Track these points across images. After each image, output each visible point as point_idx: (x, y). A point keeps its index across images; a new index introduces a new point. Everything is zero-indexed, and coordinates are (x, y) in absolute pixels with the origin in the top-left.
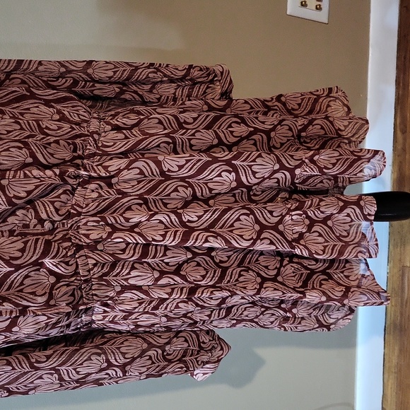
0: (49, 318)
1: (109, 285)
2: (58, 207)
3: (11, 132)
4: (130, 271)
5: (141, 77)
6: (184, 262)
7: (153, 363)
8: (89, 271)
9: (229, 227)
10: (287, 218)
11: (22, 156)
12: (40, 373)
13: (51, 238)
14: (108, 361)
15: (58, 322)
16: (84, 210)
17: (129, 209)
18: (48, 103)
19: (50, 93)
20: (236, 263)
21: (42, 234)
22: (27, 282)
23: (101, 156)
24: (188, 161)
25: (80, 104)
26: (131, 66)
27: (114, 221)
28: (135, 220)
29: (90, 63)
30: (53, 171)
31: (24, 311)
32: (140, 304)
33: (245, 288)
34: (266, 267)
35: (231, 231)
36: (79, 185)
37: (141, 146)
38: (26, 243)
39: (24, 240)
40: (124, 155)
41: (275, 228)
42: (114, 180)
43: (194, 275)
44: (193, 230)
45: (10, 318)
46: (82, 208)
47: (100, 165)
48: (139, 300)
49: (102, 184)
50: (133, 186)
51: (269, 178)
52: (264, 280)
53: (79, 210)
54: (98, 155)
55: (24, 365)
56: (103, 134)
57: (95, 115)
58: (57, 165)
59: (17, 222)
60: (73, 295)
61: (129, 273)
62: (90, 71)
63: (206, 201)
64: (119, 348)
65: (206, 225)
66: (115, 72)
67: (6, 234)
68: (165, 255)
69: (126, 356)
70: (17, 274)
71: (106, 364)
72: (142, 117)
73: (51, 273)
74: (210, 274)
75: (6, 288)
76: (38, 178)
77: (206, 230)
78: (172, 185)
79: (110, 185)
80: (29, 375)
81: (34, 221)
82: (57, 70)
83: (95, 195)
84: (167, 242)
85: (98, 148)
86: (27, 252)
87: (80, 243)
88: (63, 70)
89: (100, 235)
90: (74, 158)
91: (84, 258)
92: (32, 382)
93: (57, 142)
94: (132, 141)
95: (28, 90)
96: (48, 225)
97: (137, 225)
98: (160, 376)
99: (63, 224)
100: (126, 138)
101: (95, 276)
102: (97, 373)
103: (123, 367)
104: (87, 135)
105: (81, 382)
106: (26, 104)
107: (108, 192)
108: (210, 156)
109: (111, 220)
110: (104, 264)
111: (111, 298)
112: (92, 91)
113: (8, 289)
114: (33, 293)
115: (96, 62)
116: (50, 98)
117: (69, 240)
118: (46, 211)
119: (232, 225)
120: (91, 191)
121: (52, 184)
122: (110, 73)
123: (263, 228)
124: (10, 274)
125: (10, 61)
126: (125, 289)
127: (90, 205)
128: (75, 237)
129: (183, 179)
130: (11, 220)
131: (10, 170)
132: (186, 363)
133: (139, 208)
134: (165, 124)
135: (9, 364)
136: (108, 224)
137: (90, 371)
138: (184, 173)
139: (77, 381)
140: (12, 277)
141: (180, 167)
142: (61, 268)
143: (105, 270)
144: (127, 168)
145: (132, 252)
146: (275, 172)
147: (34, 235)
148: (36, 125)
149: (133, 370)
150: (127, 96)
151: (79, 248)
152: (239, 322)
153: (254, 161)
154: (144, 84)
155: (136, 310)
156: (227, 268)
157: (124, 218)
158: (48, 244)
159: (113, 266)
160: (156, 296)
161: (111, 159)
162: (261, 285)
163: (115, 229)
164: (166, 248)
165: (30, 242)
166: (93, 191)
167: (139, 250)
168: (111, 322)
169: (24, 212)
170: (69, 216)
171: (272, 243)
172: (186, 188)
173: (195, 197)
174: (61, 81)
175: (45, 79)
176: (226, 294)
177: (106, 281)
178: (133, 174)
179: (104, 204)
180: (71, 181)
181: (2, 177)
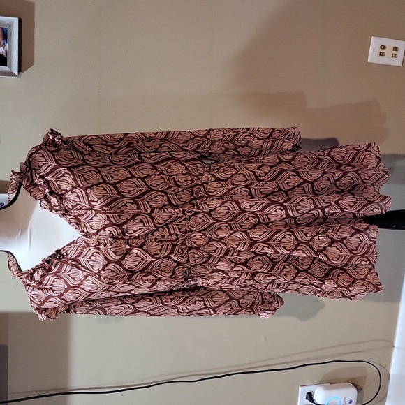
1: (205, 268)
2: (180, 228)
3: (159, 184)
6: (250, 258)
7: (232, 308)
8: (195, 261)
9: (278, 241)
10: (316, 238)
11: (163, 201)
12: (167, 307)
13: (175, 243)
14: (205, 304)
16: (194, 229)
17: (220, 228)
18: (181, 162)
19: (183, 157)
20: (284, 260)
21: (171, 241)
22: (162, 265)
23: (207, 197)
24: (256, 203)
25: (199, 162)
26: (234, 132)
27: (210, 235)
28: (222, 236)
29: (209, 131)
30: (179, 209)
31: (159, 279)
32: (223, 279)
33: (286, 275)
34: (302, 264)
35: (279, 244)
36: (193, 215)
37: (230, 193)
38: (162, 246)
40: (221, 197)
41: (307, 243)
42: (213, 212)
43: (255, 267)
44: (256, 242)
45: (152, 282)
47: (206, 203)
48: (222, 277)
49: (206, 215)
50: (223, 216)
51: (307, 213)
52: (299, 271)
53: (192, 228)
55: (158, 303)
56: (210, 184)
58: (180, 205)
59: (159, 234)
60: (186, 272)
61: (217, 263)
62: (208, 136)
63: (267, 224)
64: (212, 298)
65: (264, 239)
66: (224, 137)
67: (153, 241)
68: (238, 255)
69: (216, 303)
70: (157, 261)
71: (204, 306)
73: (175, 261)
74: (265, 266)
75: (151, 267)
76: (171, 213)
77: (264, 242)
78: (246, 215)
79: (210, 215)
80: (161, 308)
81: (168, 234)
83: (201, 221)
84: (239, 248)
85: (206, 193)
86: (162, 251)
87: (191, 246)
89: (202, 243)
90: (192, 200)
92: (163, 311)
93: (183, 191)
94: (226, 189)
95: (171, 154)
96: (174, 237)
97: (223, 238)
99: (183, 236)
100: (223, 186)
101: (198, 263)
103: (214, 309)
104: (200, 185)
105: (190, 313)
106: (169, 163)
107: (208, 219)
108: (270, 200)
109: (208, 235)
110: (203, 258)
111: (207, 275)
112: (208, 151)
113: (151, 269)
114: (164, 271)
115: (213, 130)
116: (183, 159)
117: (185, 244)
118: (174, 230)
119: (280, 240)
120: (199, 219)
121: (178, 216)
123: (300, 243)
124: (153, 261)
126: (214, 271)
127: (198, 226)
128: (188, 243)
129: (253, 213)
130: (155, 233)
133: (226, 228)
134: (247, 177)
135: (151, 301)
137: (194, 309)
138: (253, 209)
139: (188, 313)
140: (154, 263)
141: (251, 207)
142: (179, 259)
143: (204, 261)
144: (220, 206)
146: (311, 210)
147: (167, 241)
148: (173, 180)
149: (220, 310)
150: (230, 153)
151: (190, 248)
153: (298, 203)
156: (277, 263)
157: (215, 234)
158: (174, 246)
159: (208, 259)
160: (232, 276)
161: (212, 200)
162: (297, 274)
163: (210, 239)
164: (240, 251)
165: (164, 246)
167: (223, 251)
169: (162, 229)
170: (186, 232)
171: (304, 252)
172: (254, 218)
173: (259, 222)
174: (190, 146)
175: (181, 145)
176: (274, 278)
177: (204, 266)
178: (224, 209)
179: (205, 226)
180: (188, 214)
181: (153, 211)
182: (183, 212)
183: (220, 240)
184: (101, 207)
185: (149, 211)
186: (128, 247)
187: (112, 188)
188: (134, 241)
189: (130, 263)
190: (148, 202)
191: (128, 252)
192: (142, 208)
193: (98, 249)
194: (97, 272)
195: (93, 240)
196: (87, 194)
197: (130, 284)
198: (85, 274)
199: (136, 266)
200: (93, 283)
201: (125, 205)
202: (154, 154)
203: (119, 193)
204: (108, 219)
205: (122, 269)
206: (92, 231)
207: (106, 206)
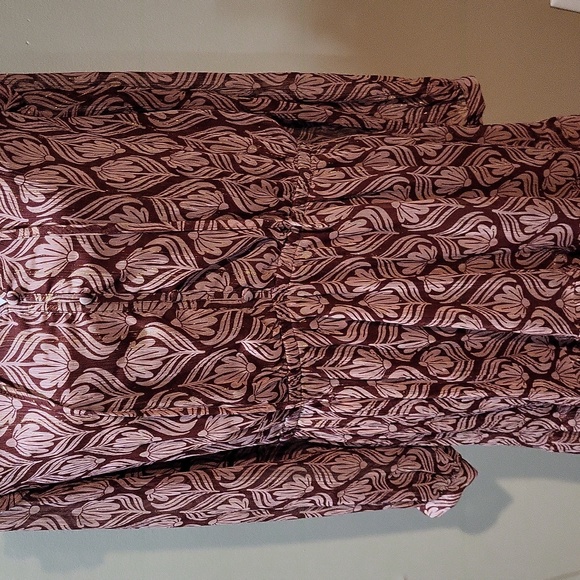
0: (246, 420)
1: (324, 377)
2: (260, 270)
3: (198, 168)
4: (353, 359)
5: (359, 95)
6: (426, 349)
7: (374, 489)
8: (298, 358)
9: (487, 302)
10: (569, 289)
12: (226, 495)
13: (250, 311)
14: (314, 483)
15: (256, 426)
16: (293, 275)
17: (352, 274)
18: (240, 131)
19: (244, 117)
20: (494, 353)
21: (239, 306)
22: (220, 370)
23: (315, 201)
24: (432, 209)
25: (283, 131)
26: (347, 80)
27: (332, 290)
28: (361, 289)
29: (292, 76)
30: (255, 221)
31: (215, 409)
32: (364, 405)
33: (507, 387)
34: (536, 359)
35: (490, 307)
36: (286, 240)
37: (368, 189)
38: (219, 317)
39: (217, 313)
40: (345, 200)
41: (551, 303)
42: (333, 235)
43: (439, 367)
44: (437, 304)
45: (196, 418)
46: (291, 271)
47: (314, 213)
48: (362, 399)
49: (317, 240)
50: (358, 243)
51: (543, 233)
52: (533, 376)
53: (287, 274)
54: (311, 200)
55: (206, 484)
56: (316, 172)
57: (303, 147)
58: (258, 214)
59: (208, 289)
60: (276, 390)
61: (350, 363)
62: (292, 87)
63: (454, 266)
64: (329, 467)
65: (455, 298)
66: (326, 89)
67: (194, 305)
68: (399, 338)
69: (339, 478)
70: (208, 358)
71: (312, 488)
72: (367, 149)
73: (251, 358)
74: (459, 367)
75: (193, 377)
76: (235, 231)
77: (456, 304)
78: (409, 242)
79: (327, 242)
80: (212, 498)
81: (229, 289)
82: (249, 86)
83: (307, 255)
84: (403, 321)
85: (310, 191)
86: (221, 329)
87: (288, 320)
88: (257, 86)
89: (314, 310)
90: (281, 204)
91: (292, 339)
92: (215, 508)
93: (258, 182)
94: (356, 182)
95: (215, 113)
96: (247, 294)
97: (363, 296)
98: (380, 508)
99: (266, 293)
100: (347, 177)
101: (306, 365)
102: (299, 499)
103: (334, 494)
104: (296, 174)
106: (213, 132)
107: (325, 250)
108: (462, 202)
109: (328, 289)
110: (319, 349)
111: (326, 396)
112: (296, 115)
113: (195, 379)
114: (227, 386)
115: (301, 74)
116: (245, 123)
117: (274, 315)
118: (245, 275)
119: (491, 299)
120: (302, 250)
121: (254, 238)
122: (319, 90)
123: (535, 303)
124: (198, 358)
125: (189, 74)
126: (345, 383)
127: (302, 268)
128: (281, 311)
129: (424, 234)
130: (199, 286)
131: (199, 219)
132: (417, 490)
133: (365, 273)
134: (399, 159)
135: (187, 481)
136: (324, 295)
137: (290, 497)
138: (426, 225)
139: (271, 510)
140: (202, 363)
141: (422, 217)
142: (263, 352)
143: (320, 357)
144: (350, 218)
145: (355, 333)
146: (552, 225)
147: (228, 307)
148: (229, 160)
149: (347, 498)
150: (342, 121)
151: (286, 326)
152: (492, 436)
153: (523, 209)
154: (363, 105)
155: (358, 414)
156: (482, 359)
157: (345, 285)
158: (248, 319)
159: (330, 352)
160: (385, 394)
161: (328, 206)
162: (529, 383)
163: (333, 302)
164: (401, 329)
165: (225, 317)
166: (304, 249)
167: (365, 331)
168: (321, 430)
169: (217, 275)
170: (274, 282)
171: (547, 325)
172: (429, 246)
173: (440, 260)
174: (256, 101)
175: (236, 99)
176: (483, 394)
177: (320, 372)
178: (358, 226)
179: (319, 267)
180: (277, 235)
181: (190, 228)
182: (266, 227)
183: (355, 302)
184: (56, 217)
185: (181, 225)
186: (132, 321)
187: (81, 173)
188: (146, 306)
189: (140, 363)
190: (177, 203)
191: (133, 336)
192: (163, 217)
193: (53, 330)
194: (50, 394)
195: (36, 311)
196: (16, 189)
197: (139, 427)
198: (18, 404)
199: (155, 372)
200: (43, 429)
201: (119, 210)
202: (176, 112)
203: (101, 184)
204: (77, 247)
205: (118, 383)
206: (34, 285)
207: (67, 211)
